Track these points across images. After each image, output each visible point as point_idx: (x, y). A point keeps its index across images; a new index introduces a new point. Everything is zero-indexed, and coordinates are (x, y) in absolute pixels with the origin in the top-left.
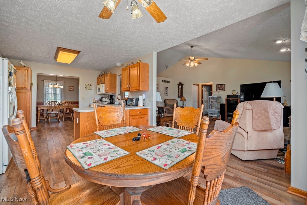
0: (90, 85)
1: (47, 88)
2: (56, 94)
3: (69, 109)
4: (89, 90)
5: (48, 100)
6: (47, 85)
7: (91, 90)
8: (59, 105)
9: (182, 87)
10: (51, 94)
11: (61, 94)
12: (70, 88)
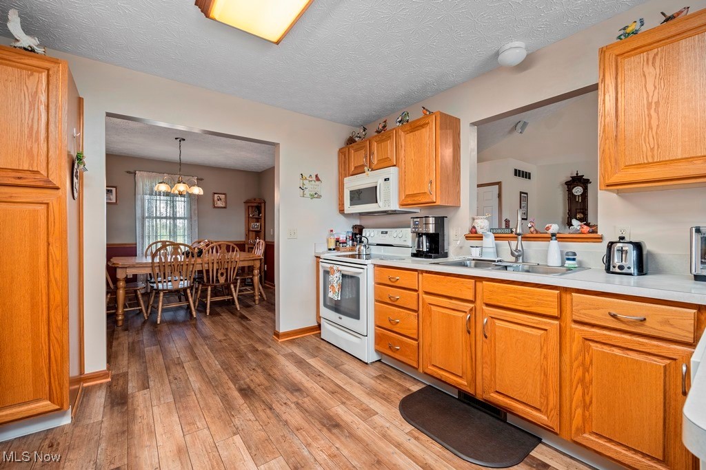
0: (317, 179)
1: (147, 197)
2: (174, 218)
3: (227, 269)
4: (312, 196)
5: (149, 237)
6: (148, 188)
7: (319, 197)
8: (193, 256)
9: (585, 190)
10: (161, 218)
11: (190, 218)
12: (216, 199)
